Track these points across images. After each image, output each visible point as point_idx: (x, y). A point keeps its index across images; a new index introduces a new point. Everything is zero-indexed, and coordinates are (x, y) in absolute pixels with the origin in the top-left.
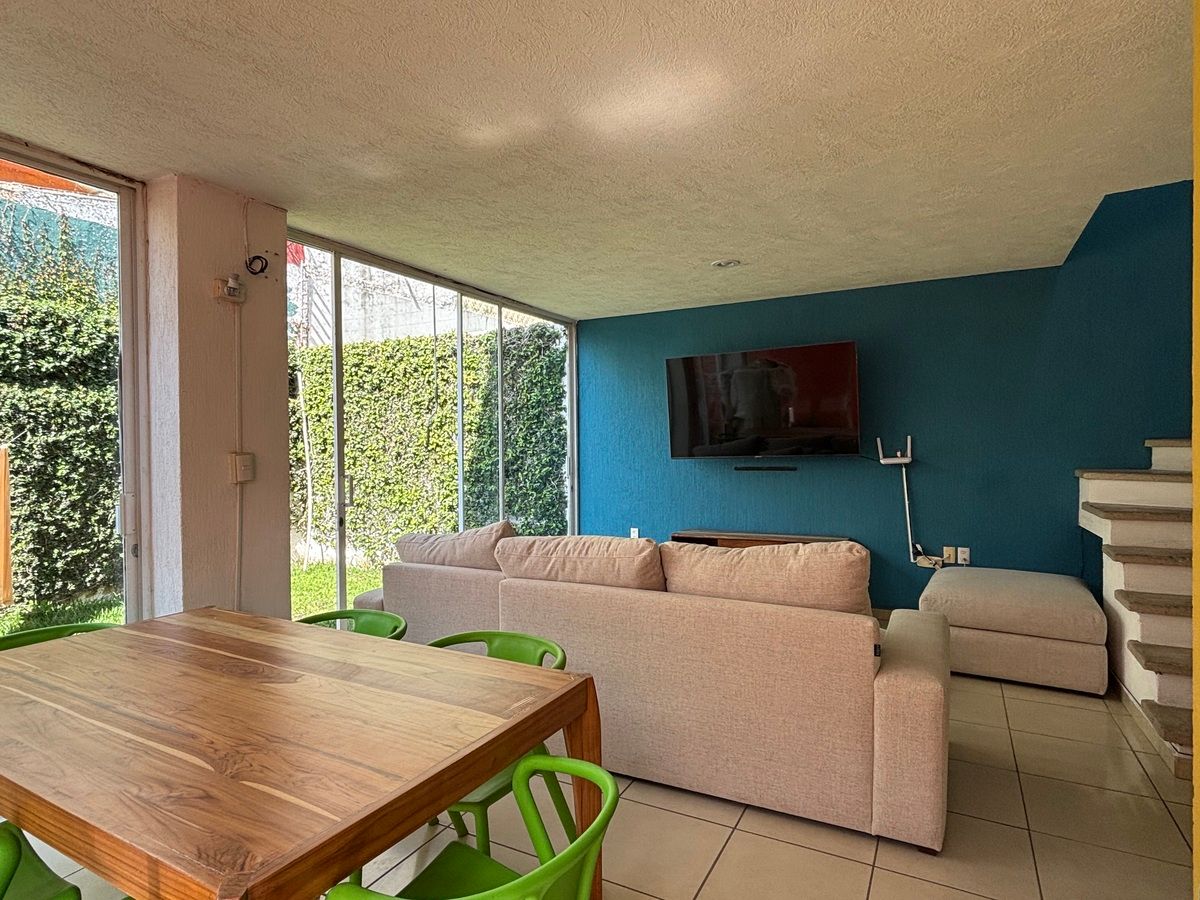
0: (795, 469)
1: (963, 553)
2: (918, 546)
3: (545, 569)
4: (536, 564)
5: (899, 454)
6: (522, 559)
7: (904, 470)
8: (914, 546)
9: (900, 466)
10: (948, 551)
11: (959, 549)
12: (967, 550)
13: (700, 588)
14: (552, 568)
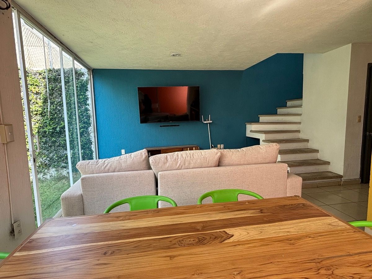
0: (178, 126)
1: (222, 146)
2: (213, 145)
3: (176, 166)
4: (172, 164)
5: (207, 120)
6: (165, 163)
7: (208, 124)
8: (211, 145)
9: (207, 123)
10: (219, 146)
11: (221, 145)
12: (223, 145)
13: (234, 163)
14: (180, 165)
